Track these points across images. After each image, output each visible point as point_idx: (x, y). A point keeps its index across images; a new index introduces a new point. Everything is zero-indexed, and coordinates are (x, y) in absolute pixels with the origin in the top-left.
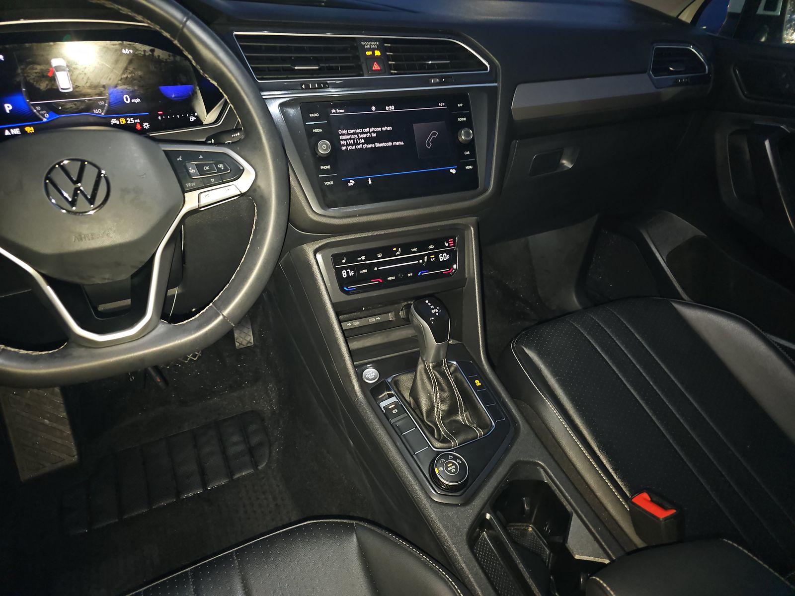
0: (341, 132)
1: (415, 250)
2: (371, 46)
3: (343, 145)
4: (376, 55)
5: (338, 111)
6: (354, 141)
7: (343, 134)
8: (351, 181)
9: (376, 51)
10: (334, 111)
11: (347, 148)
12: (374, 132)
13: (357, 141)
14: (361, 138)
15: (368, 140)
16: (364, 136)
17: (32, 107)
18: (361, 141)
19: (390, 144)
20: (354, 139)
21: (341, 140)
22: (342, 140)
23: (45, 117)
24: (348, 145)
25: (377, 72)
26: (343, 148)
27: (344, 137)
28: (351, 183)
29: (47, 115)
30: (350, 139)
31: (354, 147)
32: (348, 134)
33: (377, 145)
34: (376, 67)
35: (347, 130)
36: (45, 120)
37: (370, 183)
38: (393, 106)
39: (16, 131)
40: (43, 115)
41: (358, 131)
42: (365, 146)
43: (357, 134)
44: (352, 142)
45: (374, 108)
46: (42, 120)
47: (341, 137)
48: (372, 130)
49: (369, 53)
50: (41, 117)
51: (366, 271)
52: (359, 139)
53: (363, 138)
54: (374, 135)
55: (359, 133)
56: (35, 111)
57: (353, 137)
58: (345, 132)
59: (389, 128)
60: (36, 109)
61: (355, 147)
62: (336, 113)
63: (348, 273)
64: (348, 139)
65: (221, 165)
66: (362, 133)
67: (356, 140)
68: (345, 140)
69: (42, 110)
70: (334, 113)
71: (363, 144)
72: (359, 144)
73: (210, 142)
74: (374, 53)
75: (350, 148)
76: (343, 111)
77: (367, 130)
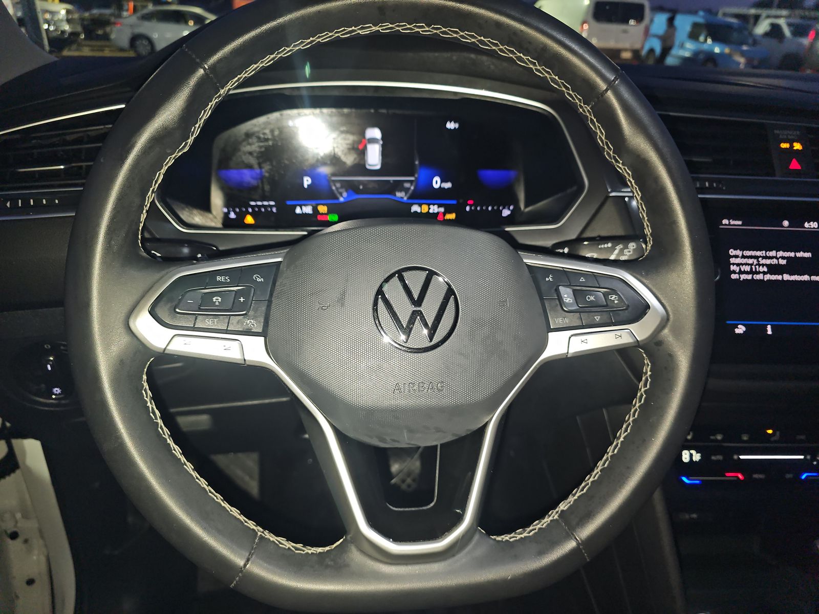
0: (732, 252)
1: (803, 437)
2: (789, 136)
3: (734, 272)
4: (795, 148)
5: (732, 222)
6: (751, 268)
7: (737, 257)
8: (739, 326)
9: (795, 144)
10: (725, 222)
11: (740, 278)
12: (783, 258)
13: (756, 268)
14: (763, 265)
15: (773, 269)
16: (768, 262)
17: (332, 184)
18: (762, 269)
19: (806, 278)
20: (752, 265)
21: (732, 264)
22: (734, 264)
23: (342, 196)
24: (741, 272)
25: (797, 173)
26: (734, 276)
27: (738, 261)
28: (740, 330)
29: (345, 194)
30: (746, 264)
31: (749, 277)
32: (743, 257)
33: (786, 277)
34: (795, 165)
35: (742, 250)
36: (342, 199)
37: (770, 332)
38: (816, 223)
39: (308, 210)
40: (341, 194)
41: (758, 253)
42: (768, 277)
43: (757, 257)
44: (747, 268)
45: (786, 223)
46: (337, 199)
47: (732, 260)
48: (780, 254)
49: (784, 146)
50: (338, 195)
51: (720, 457)
52: (759, 265)
53: (766, 265)
54: (783, 262)
55: (761, 257)
56: (334, 188)
57: (750, 261)
58: (739, 253)
59: (808, 255)
60: (335, 185)
61: (753, 277)
62: (729, 224)
63: (691, 455)
64: (742, 264)
65: (614, 296)
66: (764, 258)
67: (755, 266)
68: (738, 265)
69: (342, 187)
70: (726, 225)
71: (764, 273)
72: (759, 273)
73: (561, 251)
74: (792, 146)
75: (743, 277)
76: (740, 223)
77: (773, 253)
